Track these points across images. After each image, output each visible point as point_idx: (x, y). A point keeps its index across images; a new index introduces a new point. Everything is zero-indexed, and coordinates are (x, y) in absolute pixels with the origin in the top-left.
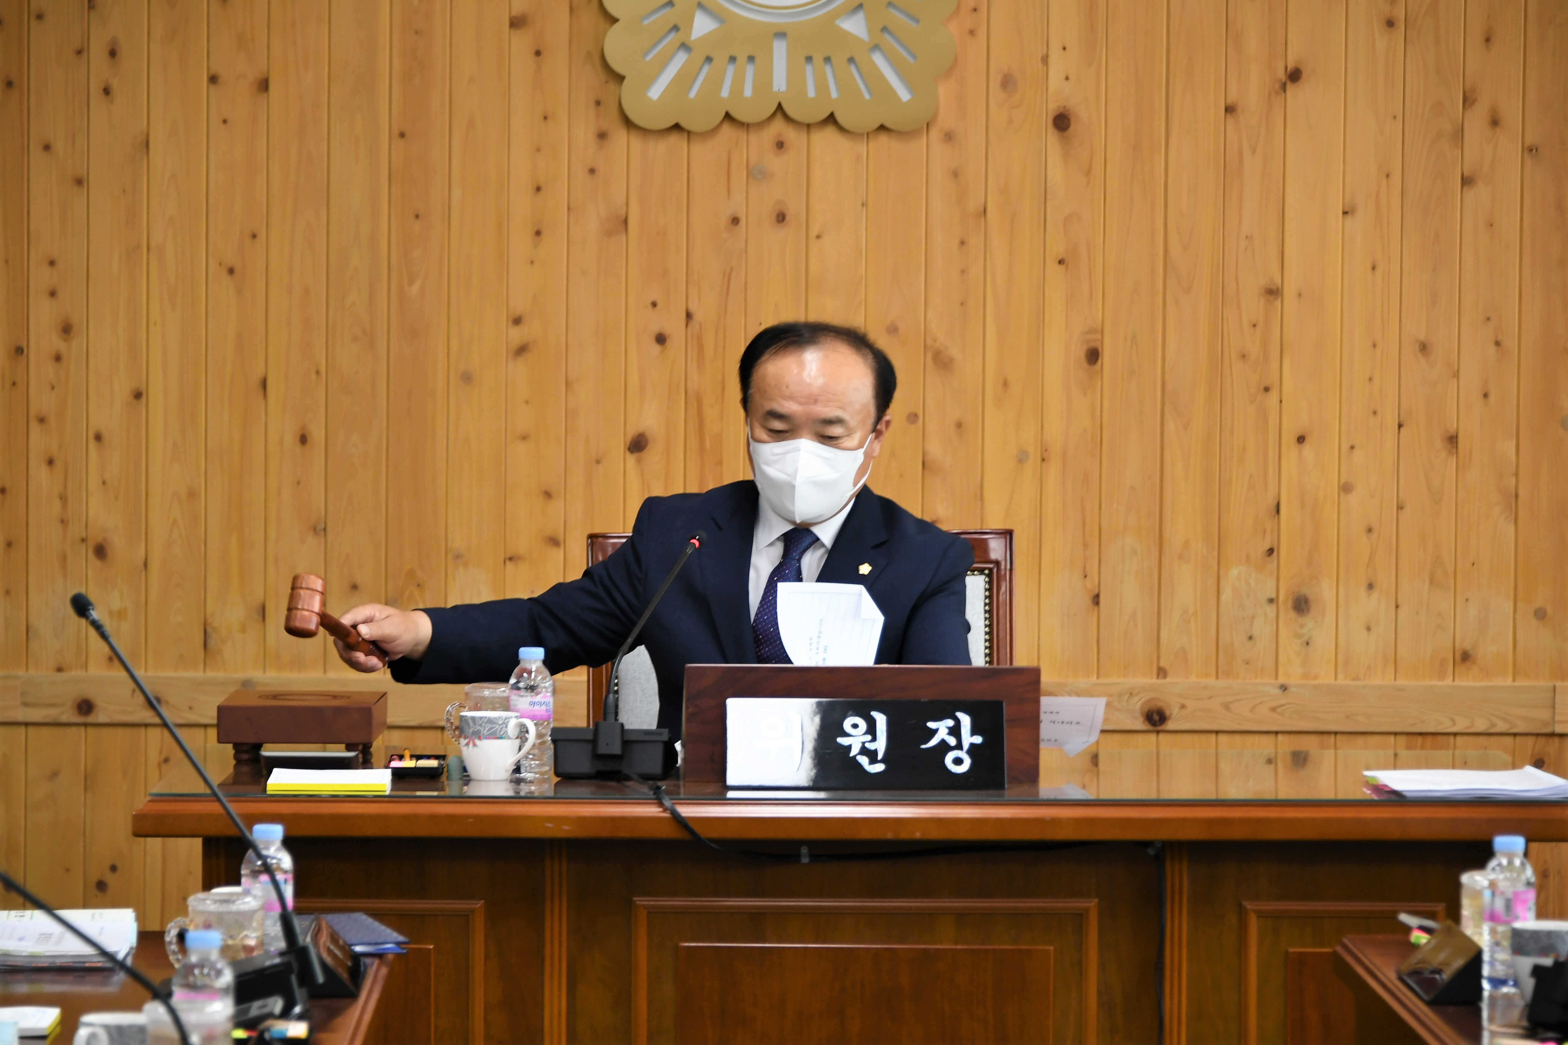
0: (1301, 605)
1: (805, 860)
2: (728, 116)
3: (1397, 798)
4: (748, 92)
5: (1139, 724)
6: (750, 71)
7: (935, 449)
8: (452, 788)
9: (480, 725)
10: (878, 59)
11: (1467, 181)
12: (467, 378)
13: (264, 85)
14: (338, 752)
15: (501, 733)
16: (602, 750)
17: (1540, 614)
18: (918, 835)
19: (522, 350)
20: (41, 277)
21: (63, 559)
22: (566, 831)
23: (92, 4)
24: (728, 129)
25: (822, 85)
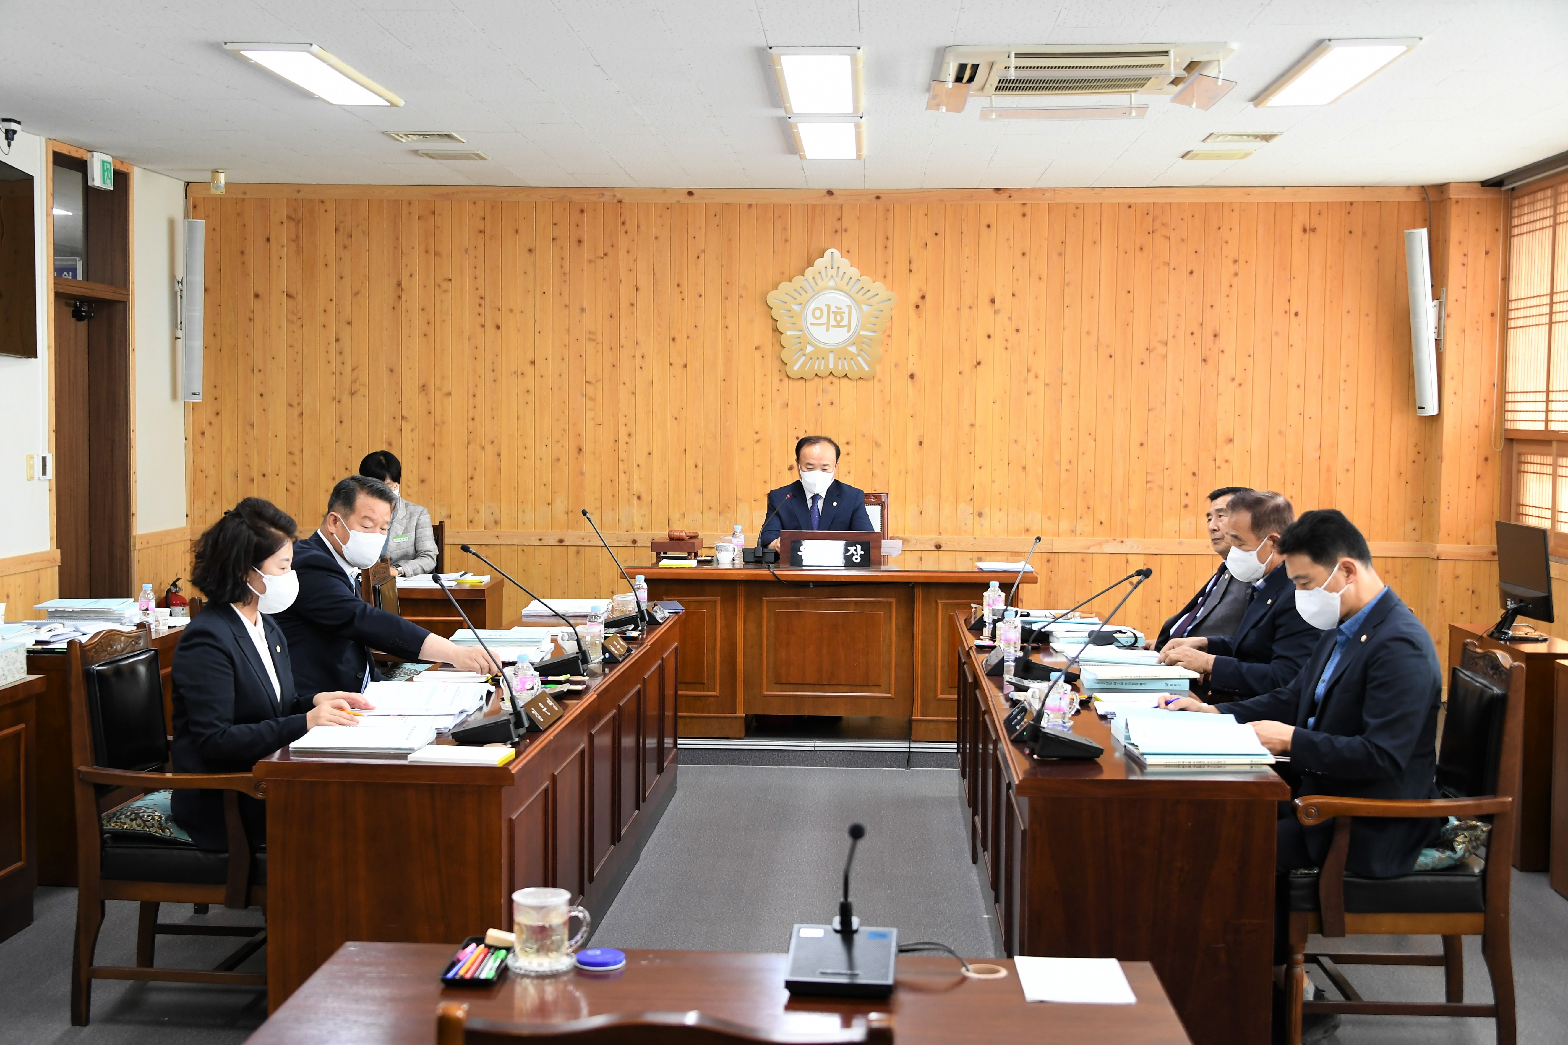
0: (980, 515)
1: (811, 587)
2: (816, 374)
3: (981, 571)
4: (822, 368)
5: (934, 549)
6: (823, 362)
7: (875, 470)
8: (715, 566)
9: (719, 546)
10: (859, 359)
11: (1028, 394)
12: (742, 449)
13: (685, 366)
14: (686, 555)
15: (728, 550)
16: (756, 555)
17: (1049, 518)
18: (843, 580)
19: (758, 441)
20: (623, 420)
21: (629, 500)
22: (742, 578)
23: (637, 343)
24: (816, 378)
25: (843, 366)
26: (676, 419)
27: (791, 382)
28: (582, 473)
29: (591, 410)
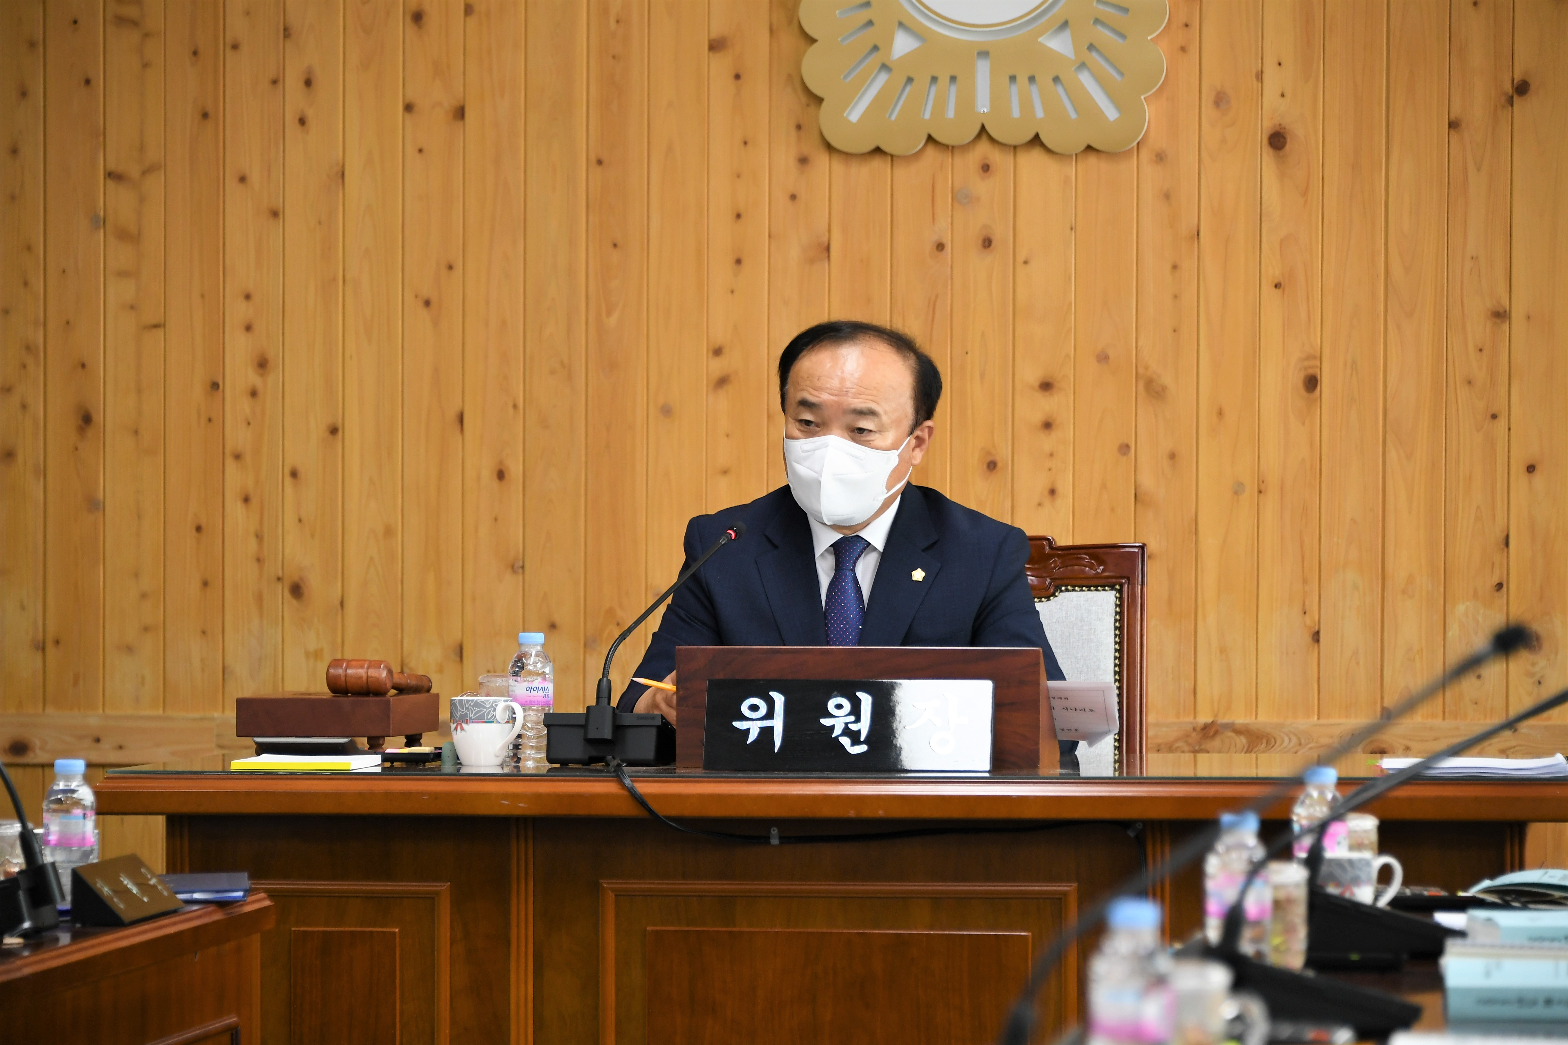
1: (775, 841)
2: (930, 139)
6: (953, 91)
7: (1147, 481)
9: (467, 709)
10: (1085, 79)
12: (667, 411)
13: (460, 113)
15: (489, 717)
16: (593, 735)
18: (881, 813)
19: (722, 382)
20: (237, 311)
21: (259, 598)
22: (522, 808)
23: (287, 33)
24: (931, 152)
25: (1027, 106)
26: (427, 303)
27: (838, 166)
28: (94, 505)
29: (123, 274)
